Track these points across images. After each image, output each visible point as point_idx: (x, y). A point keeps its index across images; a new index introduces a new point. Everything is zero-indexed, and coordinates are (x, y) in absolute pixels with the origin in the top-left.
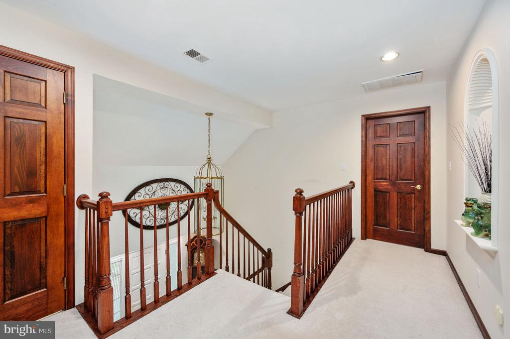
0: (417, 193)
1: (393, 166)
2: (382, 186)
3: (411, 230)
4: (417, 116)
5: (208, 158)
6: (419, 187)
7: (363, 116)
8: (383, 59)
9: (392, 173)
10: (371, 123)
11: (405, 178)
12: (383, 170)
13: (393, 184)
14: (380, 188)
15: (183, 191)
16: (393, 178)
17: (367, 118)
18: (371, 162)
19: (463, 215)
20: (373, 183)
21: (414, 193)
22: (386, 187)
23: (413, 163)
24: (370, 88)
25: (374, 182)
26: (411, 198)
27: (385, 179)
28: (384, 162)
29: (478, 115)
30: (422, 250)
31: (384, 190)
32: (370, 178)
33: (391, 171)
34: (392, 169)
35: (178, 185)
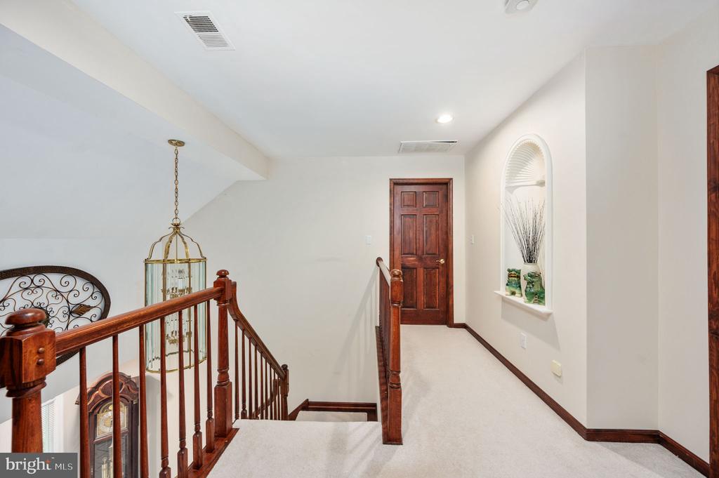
0: (441, 267)
1: (419, 239)
2: (409, 261)
3: (435, 307)
4: (441, 186)
5: (175, 225)
6: (442, 261)
7: (391, 180)
8: (439, 121)
9: (419, 247)
10: (399, 189)
11: (430, 252)
12: (410, 243)
13: (420, 259)
14: (408, 264)
15: (81, 290)
16: (420, 253)
17: (395, 183)
18: (398, 234)
19: (507, 285)
20: (400, 259)
21: (438, 268)
22: (413, 263)
23: (437, 236)
24: (405, 149)
25: (402, 257)
26: (435, 273)
27: (412, 254)
28: (411, 235)
29: (512, 193)
30: (446, 326)
31: (411, 266)
32: (397, 253)
33: (418, 245)
34: (419, 243)
35: (70, 279)
